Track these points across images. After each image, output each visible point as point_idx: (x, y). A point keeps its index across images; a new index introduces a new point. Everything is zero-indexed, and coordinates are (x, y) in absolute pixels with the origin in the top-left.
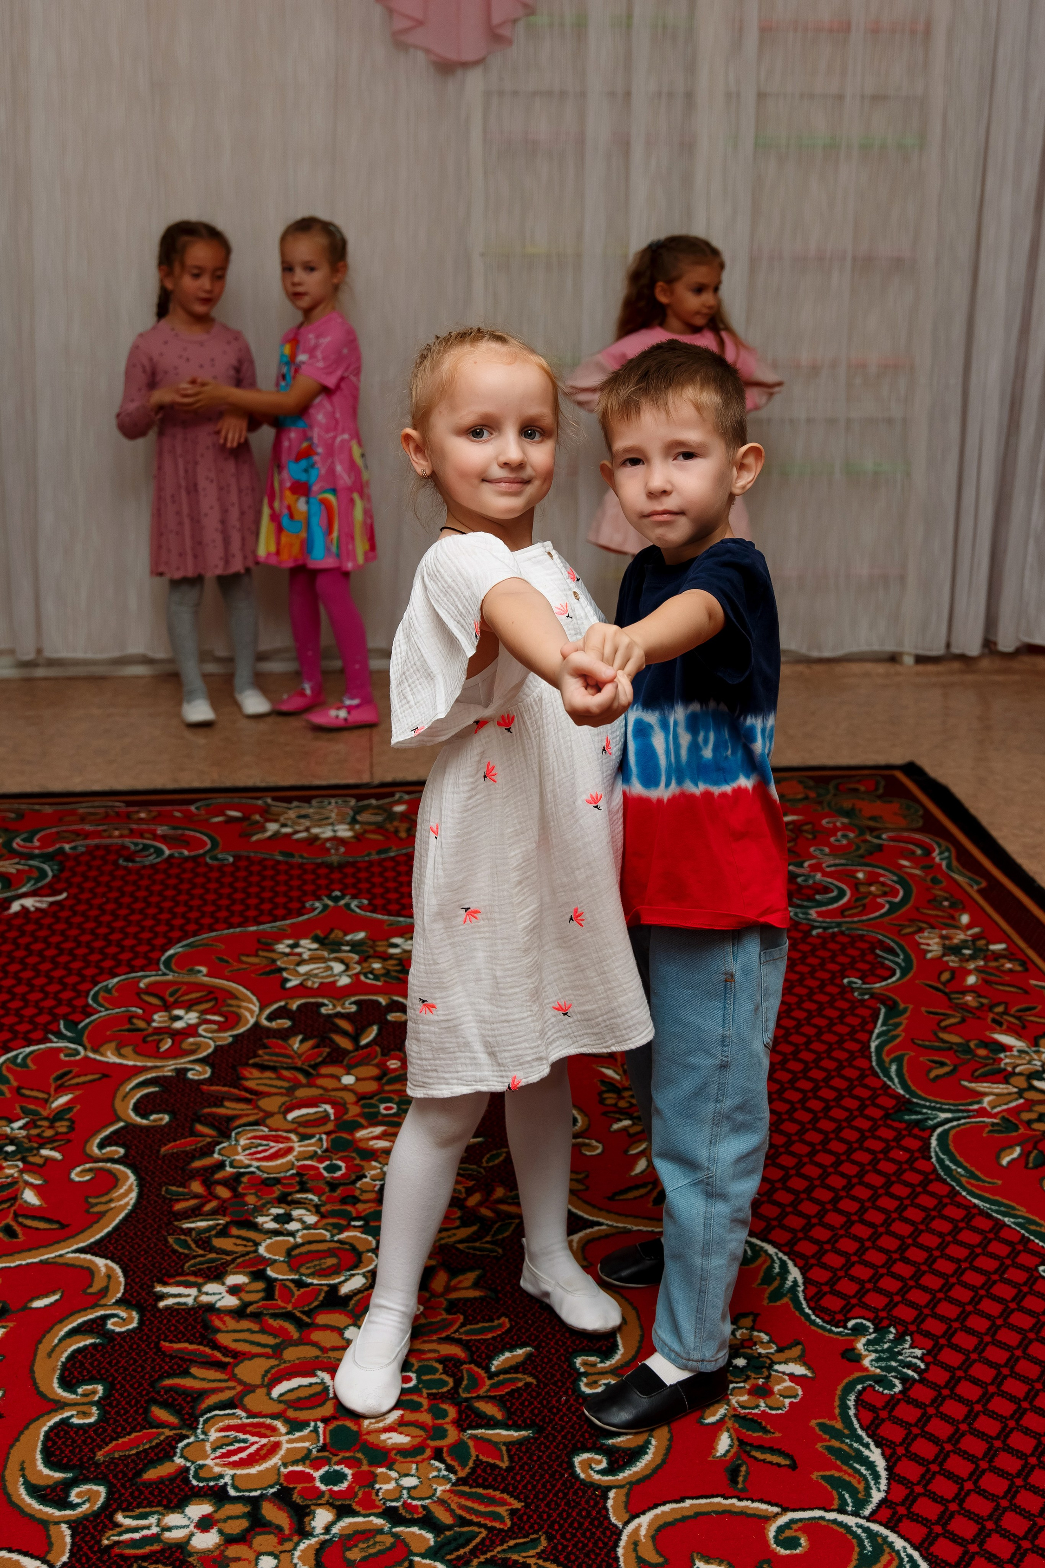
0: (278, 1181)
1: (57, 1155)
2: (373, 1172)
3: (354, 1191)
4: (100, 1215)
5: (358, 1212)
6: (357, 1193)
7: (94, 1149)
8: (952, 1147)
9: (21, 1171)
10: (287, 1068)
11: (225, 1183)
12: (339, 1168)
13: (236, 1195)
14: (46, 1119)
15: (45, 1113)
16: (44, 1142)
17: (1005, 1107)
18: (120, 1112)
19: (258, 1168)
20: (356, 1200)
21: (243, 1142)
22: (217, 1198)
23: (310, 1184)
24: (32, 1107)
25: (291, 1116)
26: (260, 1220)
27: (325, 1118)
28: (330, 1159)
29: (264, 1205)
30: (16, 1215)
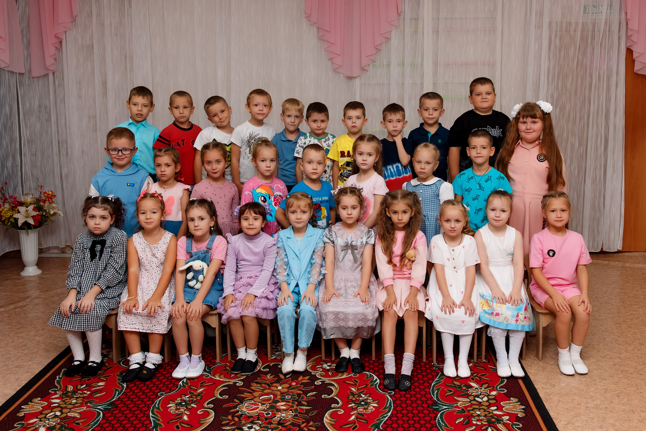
0: (252, 417)
1: (195, 406)
2: (278, 416)
3: (271, 421)
4: (203, 424)
5: (271, 427)
6: (272, 421)
7: (206, 405)
8: (443, 417)
9: (185, 410)
10: (264, 384)
11: (238, 417)
12: (270, 414)
13: (240, 420)
14: (195, 395)
15: (195, 394)
16: (193, 402)
17: (464, 405)
18: (215, 395)
19: (248, 413)
20: (272, 423)
21: (246, 405)
22: (234, 421)
23: (261, 418)
24: (192, 392)
25: (261, 398)
26: (244, 428)
27: (270, 399)
28: (268, 411)
29: (246, 424)
30: (180, 423)
